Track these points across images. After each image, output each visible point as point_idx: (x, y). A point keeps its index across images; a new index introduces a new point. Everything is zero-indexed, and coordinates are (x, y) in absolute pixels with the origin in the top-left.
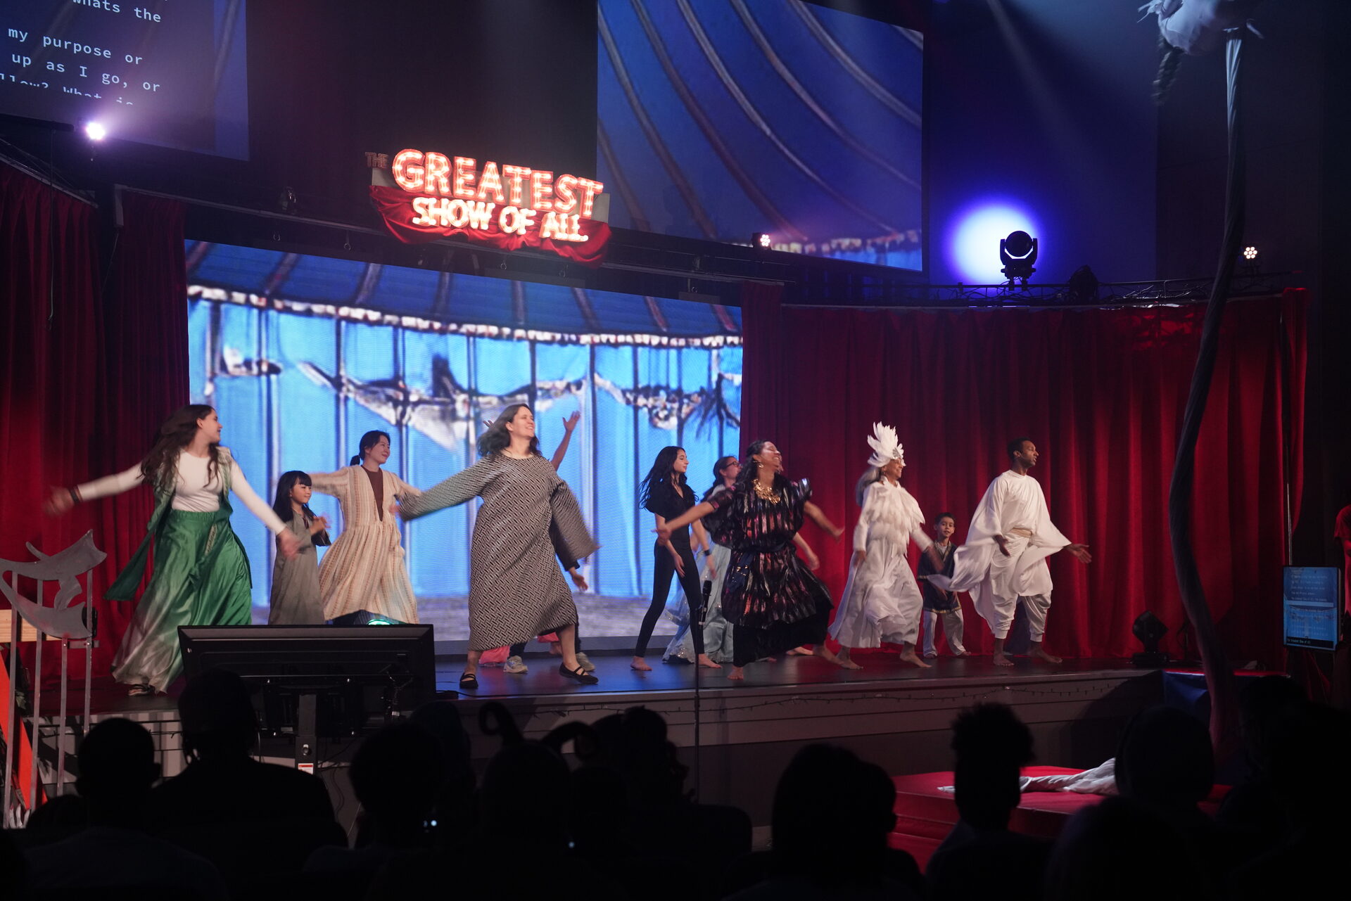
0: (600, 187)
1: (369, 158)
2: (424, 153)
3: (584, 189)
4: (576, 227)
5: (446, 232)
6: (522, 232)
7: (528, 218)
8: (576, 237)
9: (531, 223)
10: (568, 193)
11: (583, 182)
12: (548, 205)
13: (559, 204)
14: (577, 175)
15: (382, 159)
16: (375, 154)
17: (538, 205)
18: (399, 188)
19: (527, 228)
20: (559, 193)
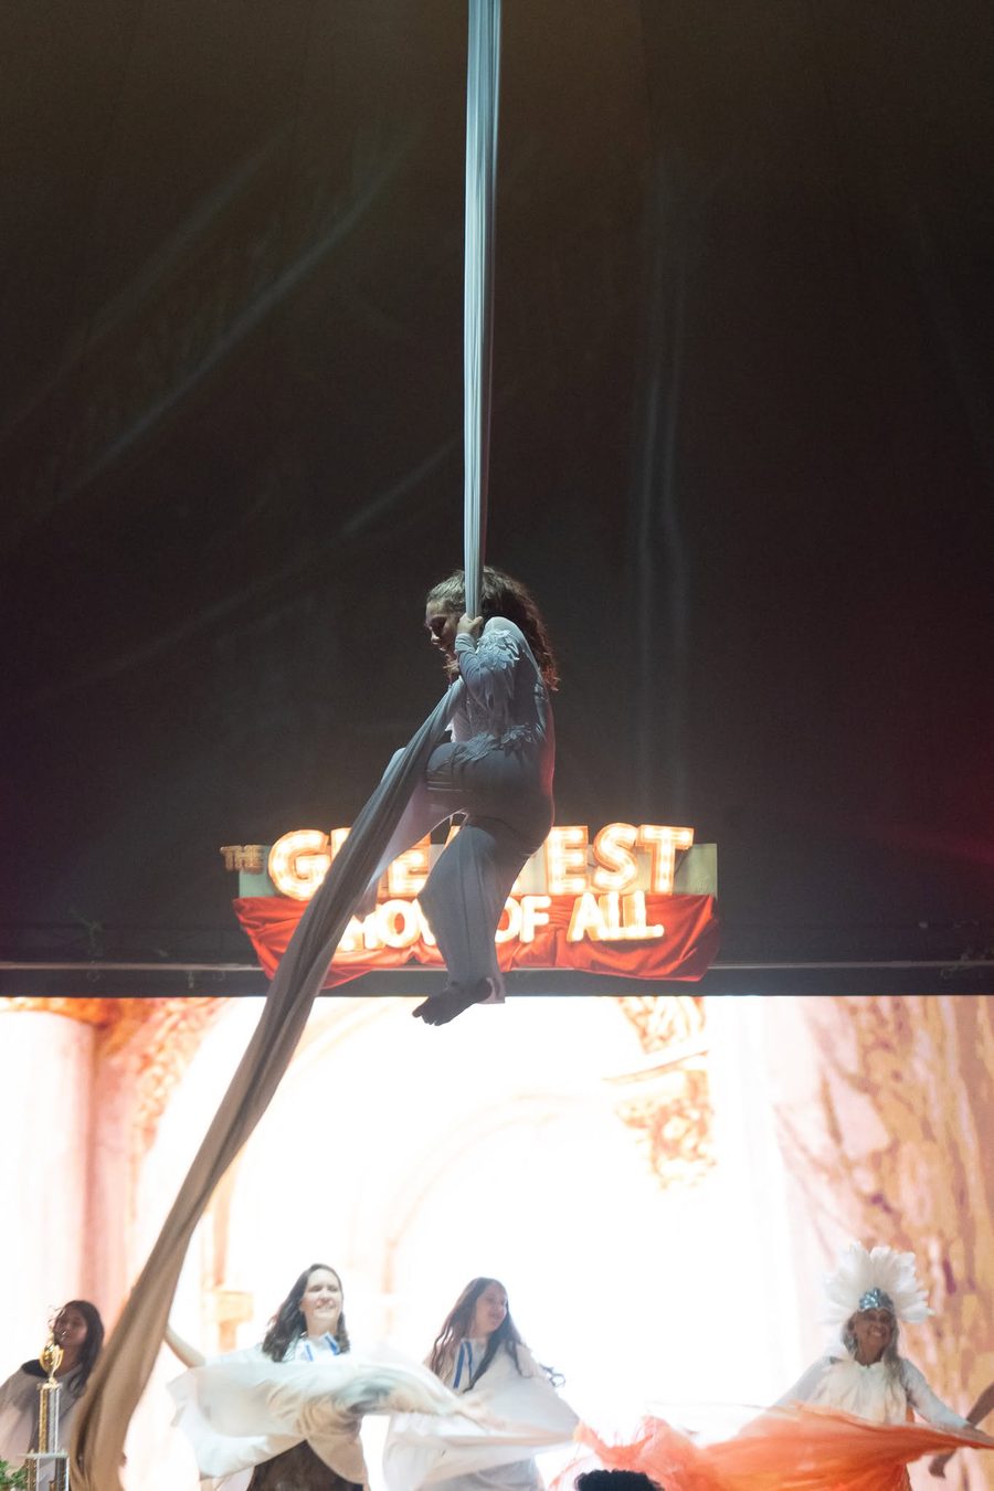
0: (685, 836)
1: (229, 857)
2: (327, 832)
3: (654, 846)
4: (640, 911)
5: (376, 957)
6: (528, 936)
7: (537, 911)
8: (640, 930)
9: (544, 919)
10: (620, 857)
11: (650, 832)
12: (577, 885)
13: (602, 877)
14: (636, 822)
15: (250, 853)
16: (239, 848)
17: (558, 888)
18: (282, 898)
19: (538, 930)
20: (602, 859)
